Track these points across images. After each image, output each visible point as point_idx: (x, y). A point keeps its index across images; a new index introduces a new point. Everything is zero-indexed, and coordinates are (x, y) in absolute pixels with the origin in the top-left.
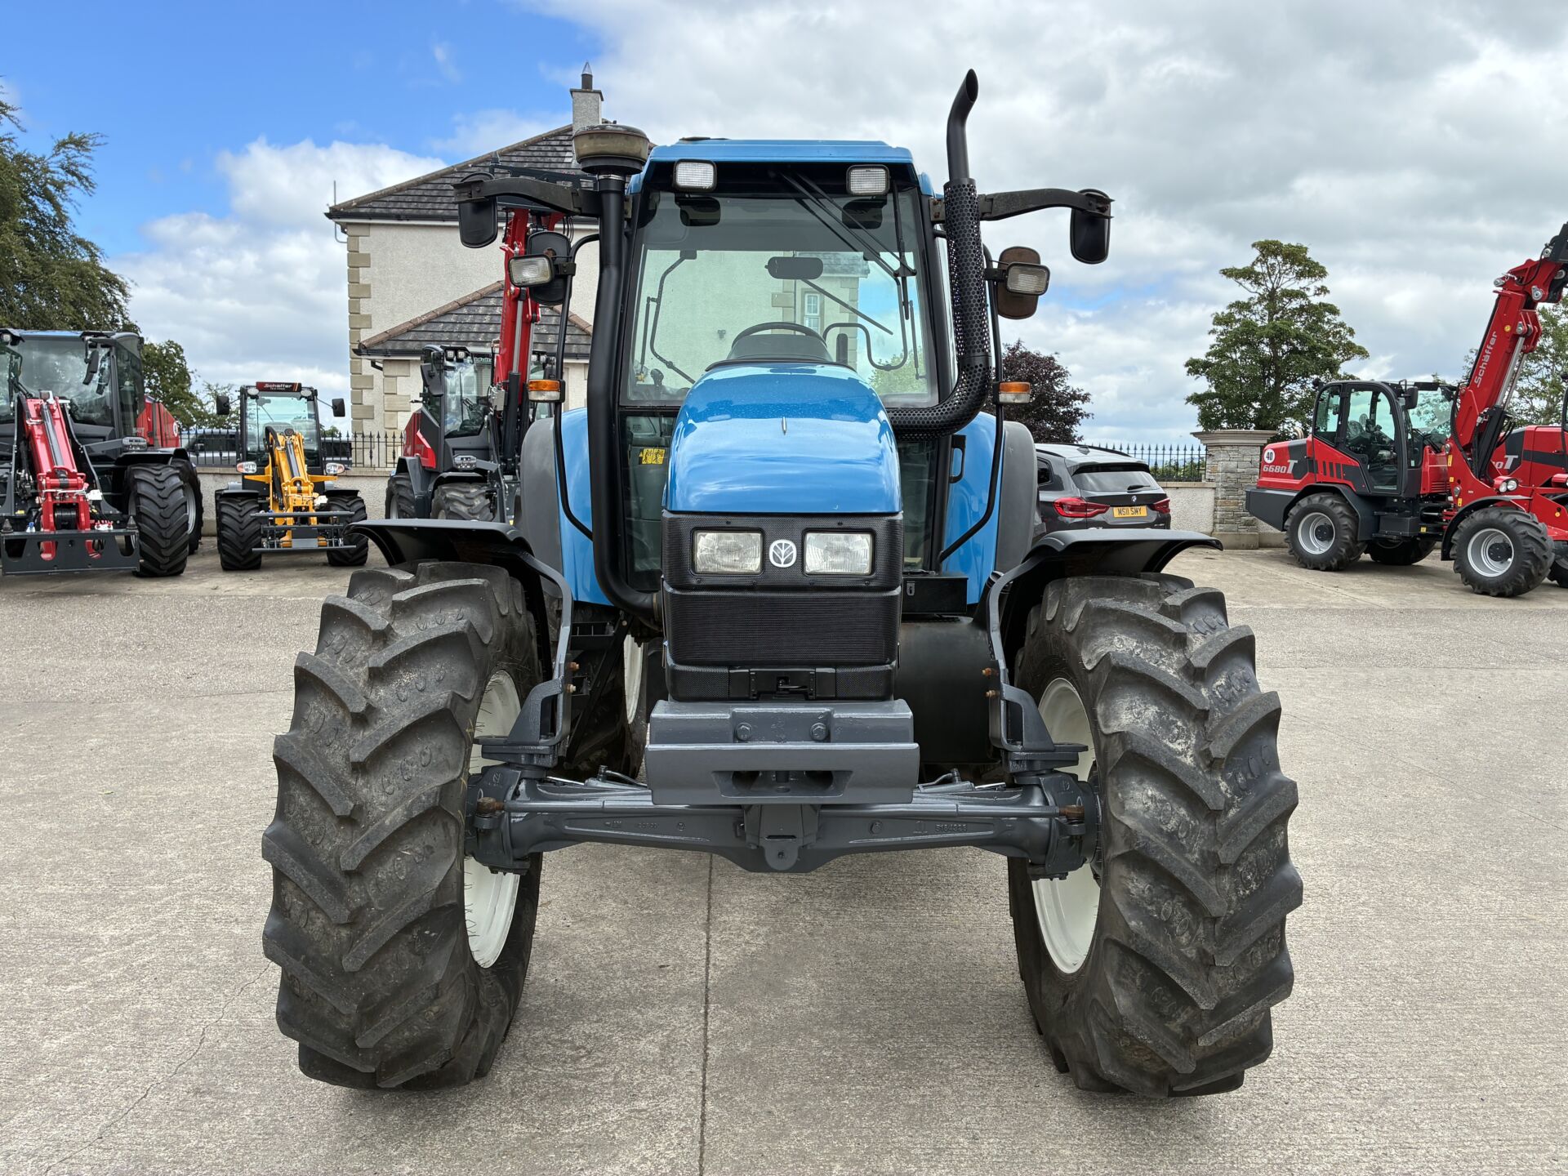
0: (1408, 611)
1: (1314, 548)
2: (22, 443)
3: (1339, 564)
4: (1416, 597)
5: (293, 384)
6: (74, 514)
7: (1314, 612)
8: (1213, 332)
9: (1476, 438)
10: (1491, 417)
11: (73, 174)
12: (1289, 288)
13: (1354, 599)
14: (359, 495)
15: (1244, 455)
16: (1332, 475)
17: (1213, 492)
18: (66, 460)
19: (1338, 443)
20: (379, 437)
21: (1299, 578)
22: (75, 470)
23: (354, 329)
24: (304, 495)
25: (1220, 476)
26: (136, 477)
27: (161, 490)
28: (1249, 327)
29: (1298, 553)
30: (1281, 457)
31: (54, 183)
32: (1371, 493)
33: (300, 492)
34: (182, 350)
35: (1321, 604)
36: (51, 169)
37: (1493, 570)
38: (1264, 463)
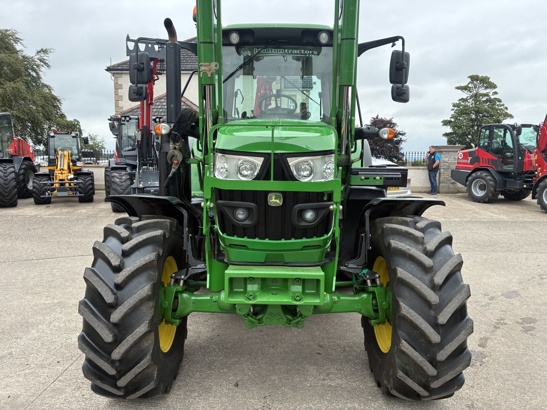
0: (515, 222)
3: (489, 200)
8: (453, 110)
12: (482, 93)
13: (492, 217)
15: (451, 156)
19: (488, 150)
21: (471, 206)
24: (63, 175)
28: (466, 108)
30: (465, 156)
31: (35, 65)
32: (503, 171)
35: (477, 219)
36: (35, 60)
38: (460, 159)
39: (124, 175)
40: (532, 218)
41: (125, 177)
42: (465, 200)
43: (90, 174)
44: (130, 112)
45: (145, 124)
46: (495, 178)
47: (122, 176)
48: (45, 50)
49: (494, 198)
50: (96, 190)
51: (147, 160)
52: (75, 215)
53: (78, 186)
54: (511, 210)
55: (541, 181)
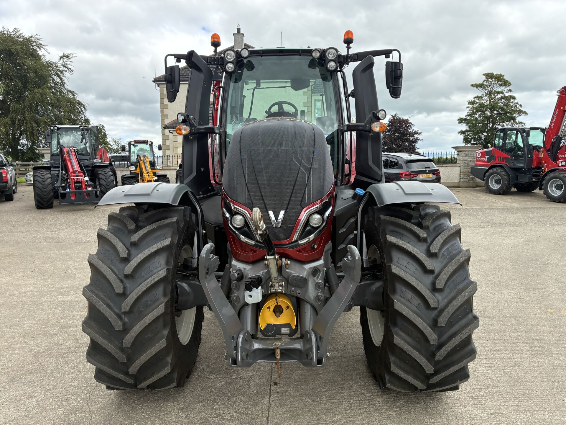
0: (525, 208)
1: (494, 187)
2: (62, 162)
3: (504, 192)
4: (529, 203)
5: (145, 140)
6: (80, 184)
7: (490, 209)
8: (468, 107)
9: (552, 146)
10: (557, 140)
11: (66, 67)
12: (497, 90)
13: (506, 205)
14: (167, 176)
15: (470, 155)
16: (501, 161)
17: (459, 168)
18: (77, 167)
19: (503, 150)
20: (172, 156)
21: (489, 197)
22: (80, 171)
23: (163, 120)
24: (150, 177)
25: (462, 162)
26: (98, 172)
27: (106, 176)
28: (482, 105)
29: (489, 189)
30: (483, 155)
31: (60, 71)
32: (515, 167)
33: (149, 176)
34: (104, 127)
35: (494, 206)
36: (59, 66)
37: (558, 193)
38: (478, 157)
40: (539, 205)
42: (483, 193)
46: (508, 174)
48: (68, 55)
49: (508, 190)
54: (522, 199)
55: (547, 175)
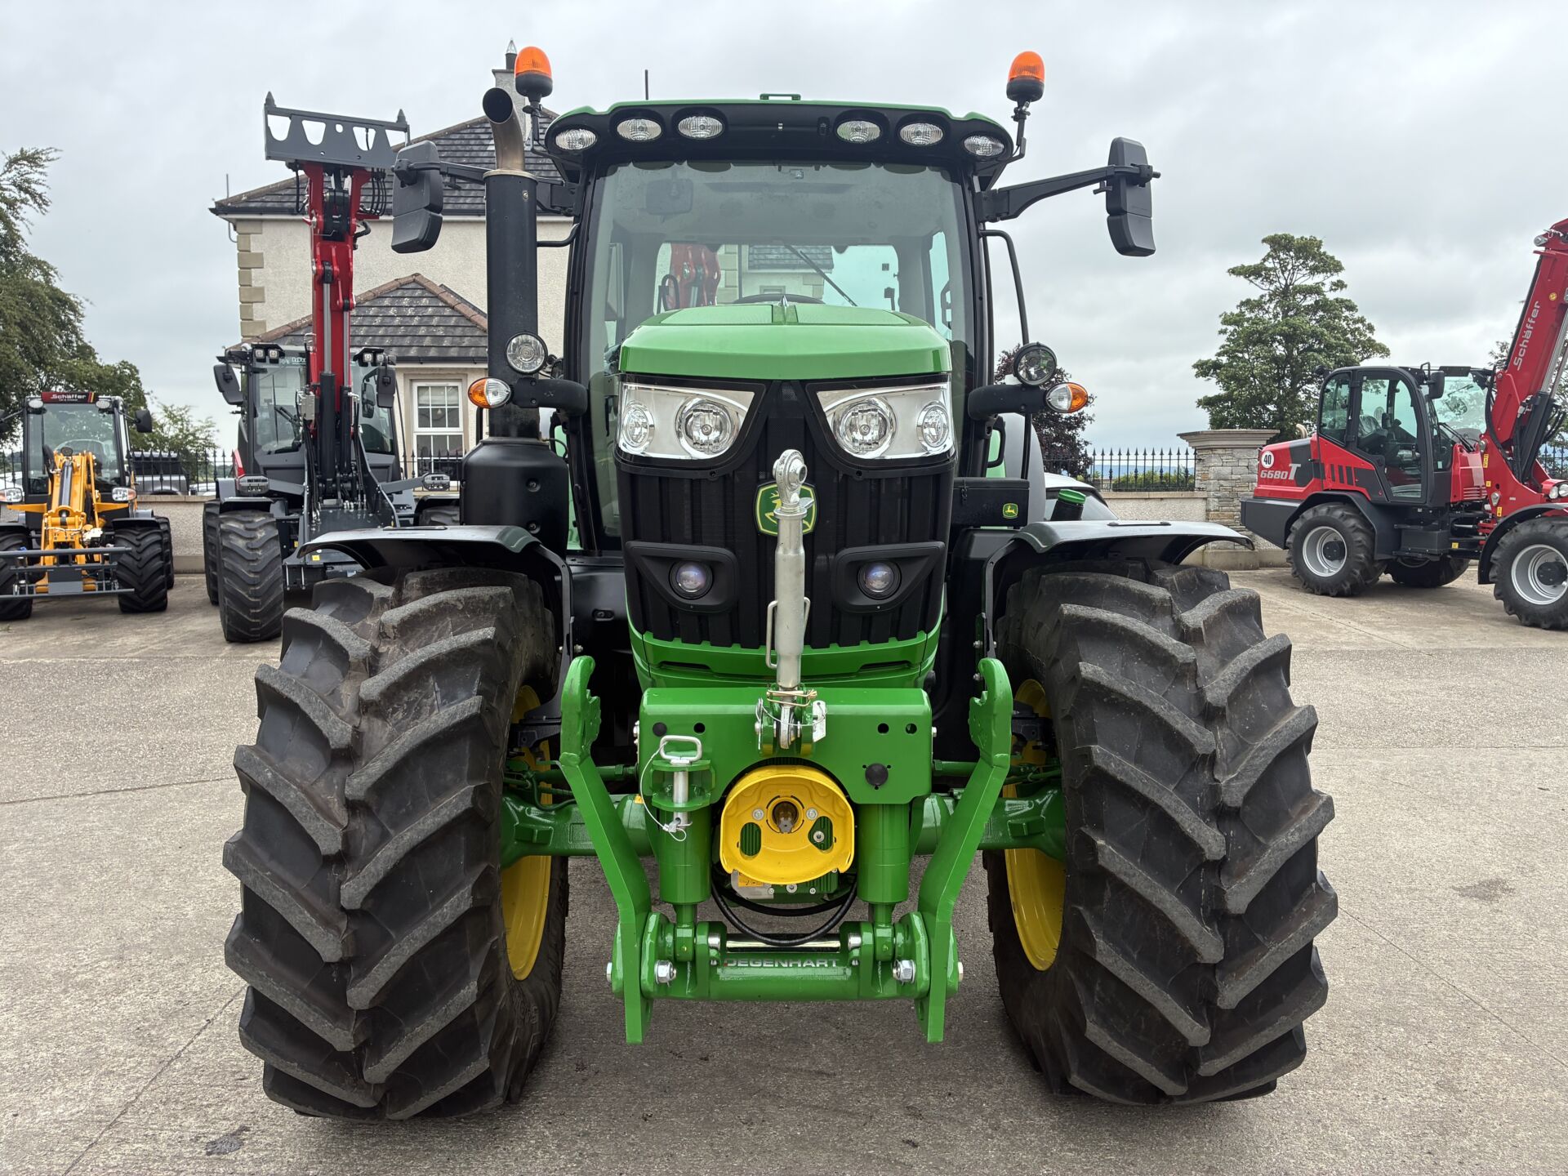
0: (1439, 652)
3: (1353, 587)
8: (1223, 332)
9: (1518, 432)
10: (1536, 407)
11: (26, 191)
12: (1303, 284)
13: (1370, 637)
15: (1239, 459)
17: (1204, 503)
19: (1348, 443)
24: (71, 528)
25: (1213, 485)
28: (1261, 326)
30: (1281, 460)
32: (1390, 501)
33: (63, 524)
34: (137, 371)
35: (1330, 644)
36: (4, 187)
37: (1544, 596)
38: (1263, 468)
39: (260, 527)
40: (1485, 639)
41: (263, 534)
42: (1283, 589)
43: (156, 526)
44: (286, 336)
45: (328, 370)
46: (1367, 525)
47: (255, 530)
48: (34, 154)
49: (1368, 582)
50: (179, 573)
51: (334, 481)
52: (104, 655)
53: (115, 564)
54: (1419, 615)
55: (1505, 532)
